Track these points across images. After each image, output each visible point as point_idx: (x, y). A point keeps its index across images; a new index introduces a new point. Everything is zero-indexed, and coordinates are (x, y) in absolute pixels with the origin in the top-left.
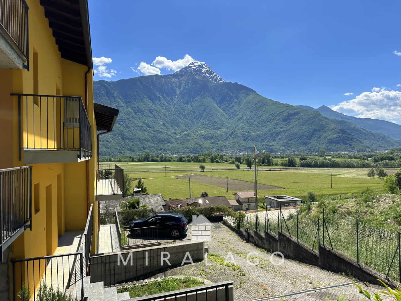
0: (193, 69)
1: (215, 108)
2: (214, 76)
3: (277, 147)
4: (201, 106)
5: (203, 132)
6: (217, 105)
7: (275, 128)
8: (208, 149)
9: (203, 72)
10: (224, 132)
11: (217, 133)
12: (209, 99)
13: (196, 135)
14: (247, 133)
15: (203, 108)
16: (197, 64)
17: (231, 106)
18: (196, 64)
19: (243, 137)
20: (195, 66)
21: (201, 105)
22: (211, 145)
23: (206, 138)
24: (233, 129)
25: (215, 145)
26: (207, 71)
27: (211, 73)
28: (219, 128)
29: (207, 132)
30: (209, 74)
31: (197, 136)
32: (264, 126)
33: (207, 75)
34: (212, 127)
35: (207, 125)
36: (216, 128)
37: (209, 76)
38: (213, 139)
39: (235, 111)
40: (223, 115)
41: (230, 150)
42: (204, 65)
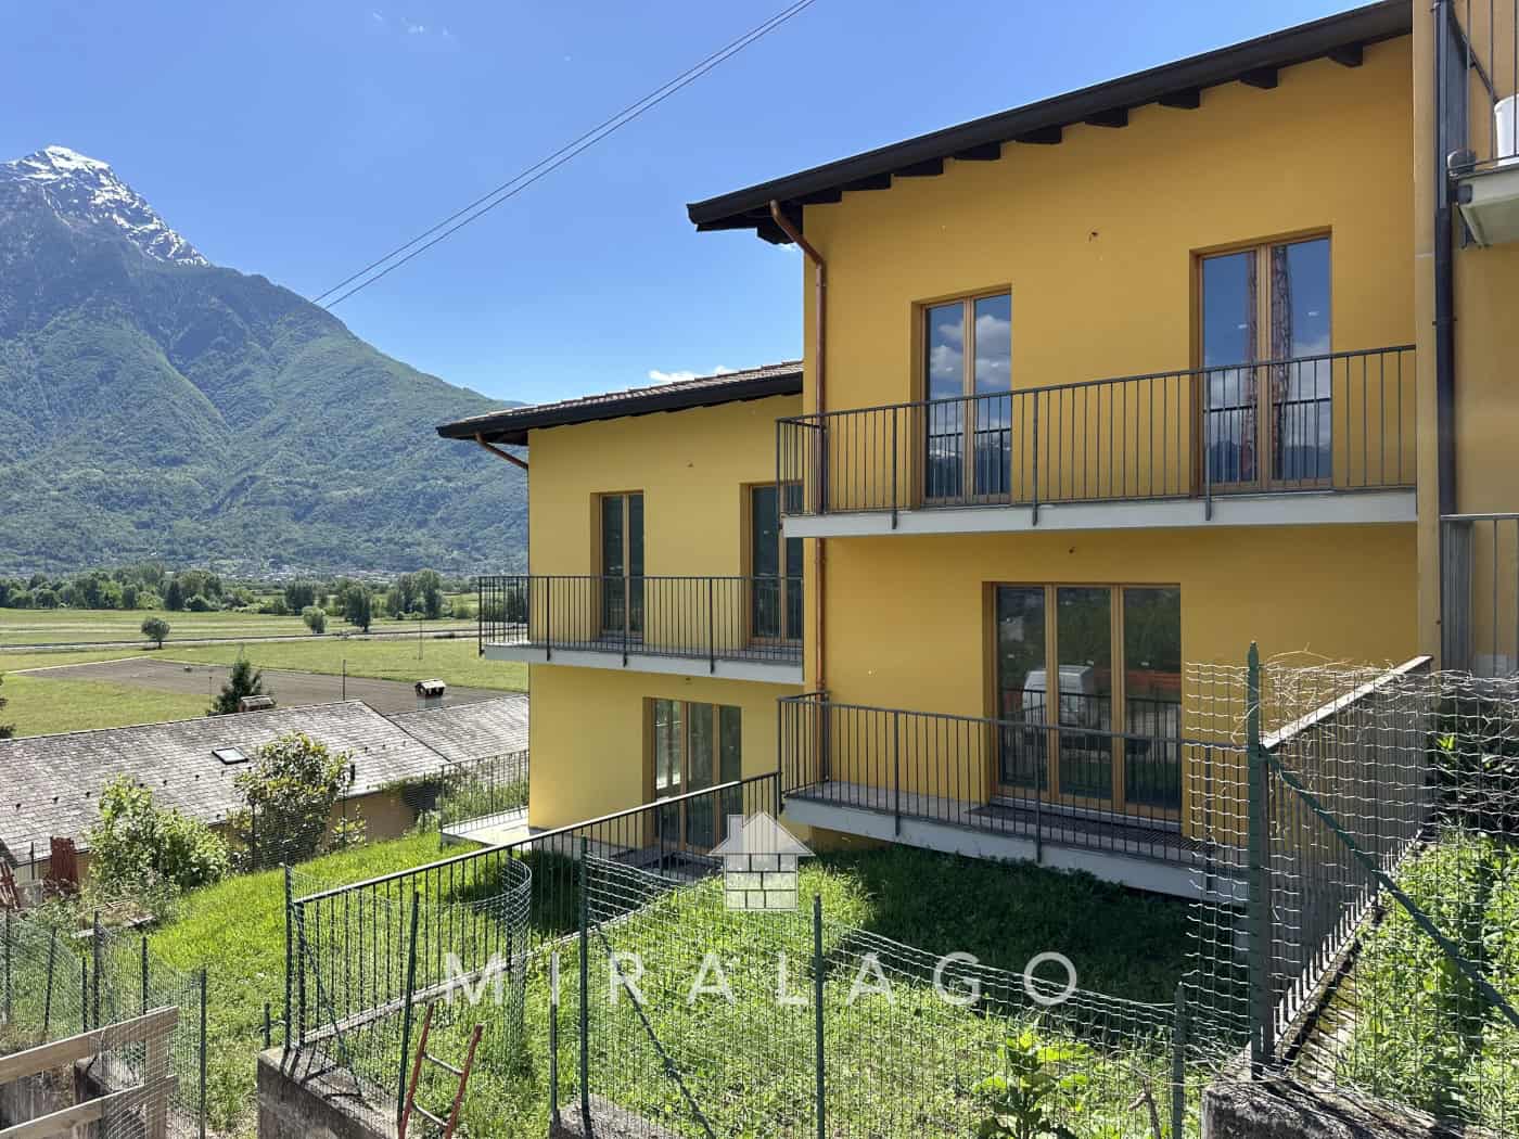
0: (42, 180)
1: (156, 369)
2: (156, 232)
3: (435, 549)
4: (83, 354)
5: (97, 475)
6: (169, 359)
7: (425, 479)
8: (125, 550)
9: (96, 205)
10: (202, 480)
11: (168, 483)
12: (128, 328)
13: (60, 486)
14: (307, 491)
15: (95, 366)
16: (71, 166)
17: (236, 370)
18: (59, 163)
19: (289, 504)
20: (54, 170)
21: (87, 352)
22: (136, 531)
23: (109, 499)
24: (246, 469)
25: (156, 533)
26: (120, 206)
27: (139, 217)
28: (176, 461)
29: (119, 473)
30: (129, 220)
31: (66, 489)
32: (378, 467)
33: (121, 221)
34: (142, 454)
35: (116, 443)
36: (165, 457)
37: (127, 226)
38: (147, 507)
39: (254, 392)
40: (200, 407)
41: (228, 558)
42: (101, 176)
